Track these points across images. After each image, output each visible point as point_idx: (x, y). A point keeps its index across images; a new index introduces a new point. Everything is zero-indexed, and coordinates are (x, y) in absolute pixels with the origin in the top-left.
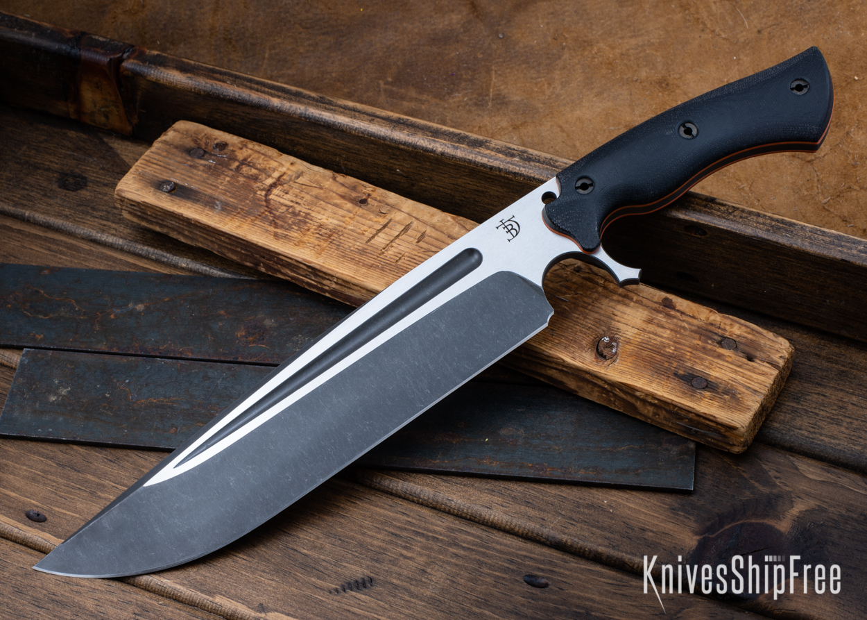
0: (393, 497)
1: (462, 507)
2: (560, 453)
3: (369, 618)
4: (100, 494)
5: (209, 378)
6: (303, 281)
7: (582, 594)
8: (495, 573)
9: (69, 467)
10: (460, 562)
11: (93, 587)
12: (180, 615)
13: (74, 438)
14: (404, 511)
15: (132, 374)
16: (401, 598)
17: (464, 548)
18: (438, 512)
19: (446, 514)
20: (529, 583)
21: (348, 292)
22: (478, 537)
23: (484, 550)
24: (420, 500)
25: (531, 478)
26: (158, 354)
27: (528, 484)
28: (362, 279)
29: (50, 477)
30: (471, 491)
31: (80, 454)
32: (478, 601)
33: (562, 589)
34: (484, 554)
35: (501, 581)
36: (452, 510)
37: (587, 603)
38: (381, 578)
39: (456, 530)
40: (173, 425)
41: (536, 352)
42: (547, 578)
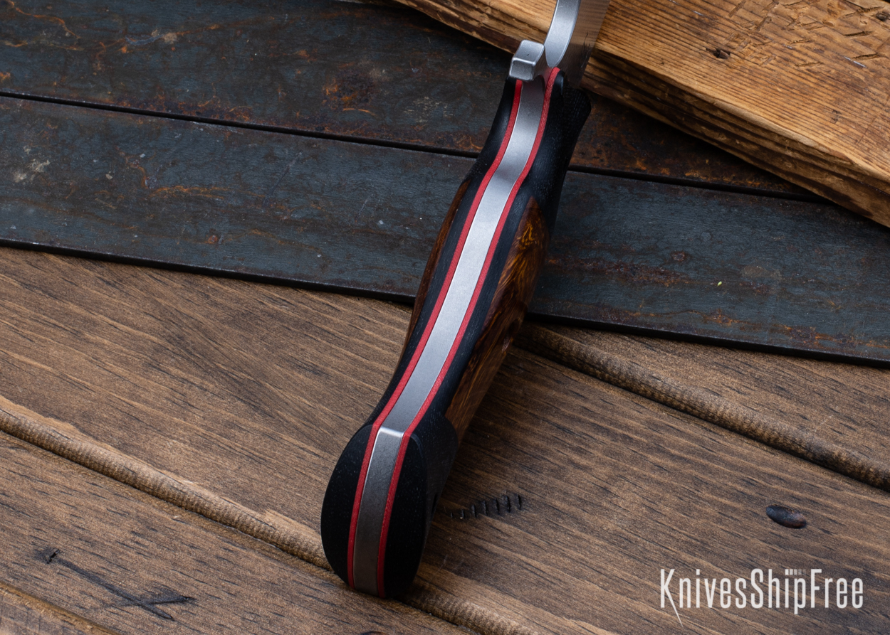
0: (562, 368)
1: (673, 390)
2: (837, 311)
3: (513, 562)
4: (87, 335)
5: (275, 158)
6: (436, 11)
7: (860, 542)
8: (720, 500)
9: (40, 289)
10: (665, 479)
11: (68, 485)
12: (206, 538)
13: (51, 242)
14: (578, 391)
15: (151, 144)
16: (566, 532)
17: (672, 456)
18: (633, 395)
19: (647, 400)
20: (775, 520)
21: (509, 32)
22: (697, 440)
23: (704, 462)
24: (607, 375)
25: (787, 349)
26: (195, 115)
27: (782, 358)
28: (532, 12)
29: (8, 303)
30: (690, 365)
31: (59, 269)
32: (691, 544)
33: (828, 532)
34: (704, 467)
35: (729, 513)
36: (656, 395)
37: (868, 557)
38: (536, 497)
39: (662, 427)
40: (212, 232)
41: (807, 146)
42: (806, 513)
